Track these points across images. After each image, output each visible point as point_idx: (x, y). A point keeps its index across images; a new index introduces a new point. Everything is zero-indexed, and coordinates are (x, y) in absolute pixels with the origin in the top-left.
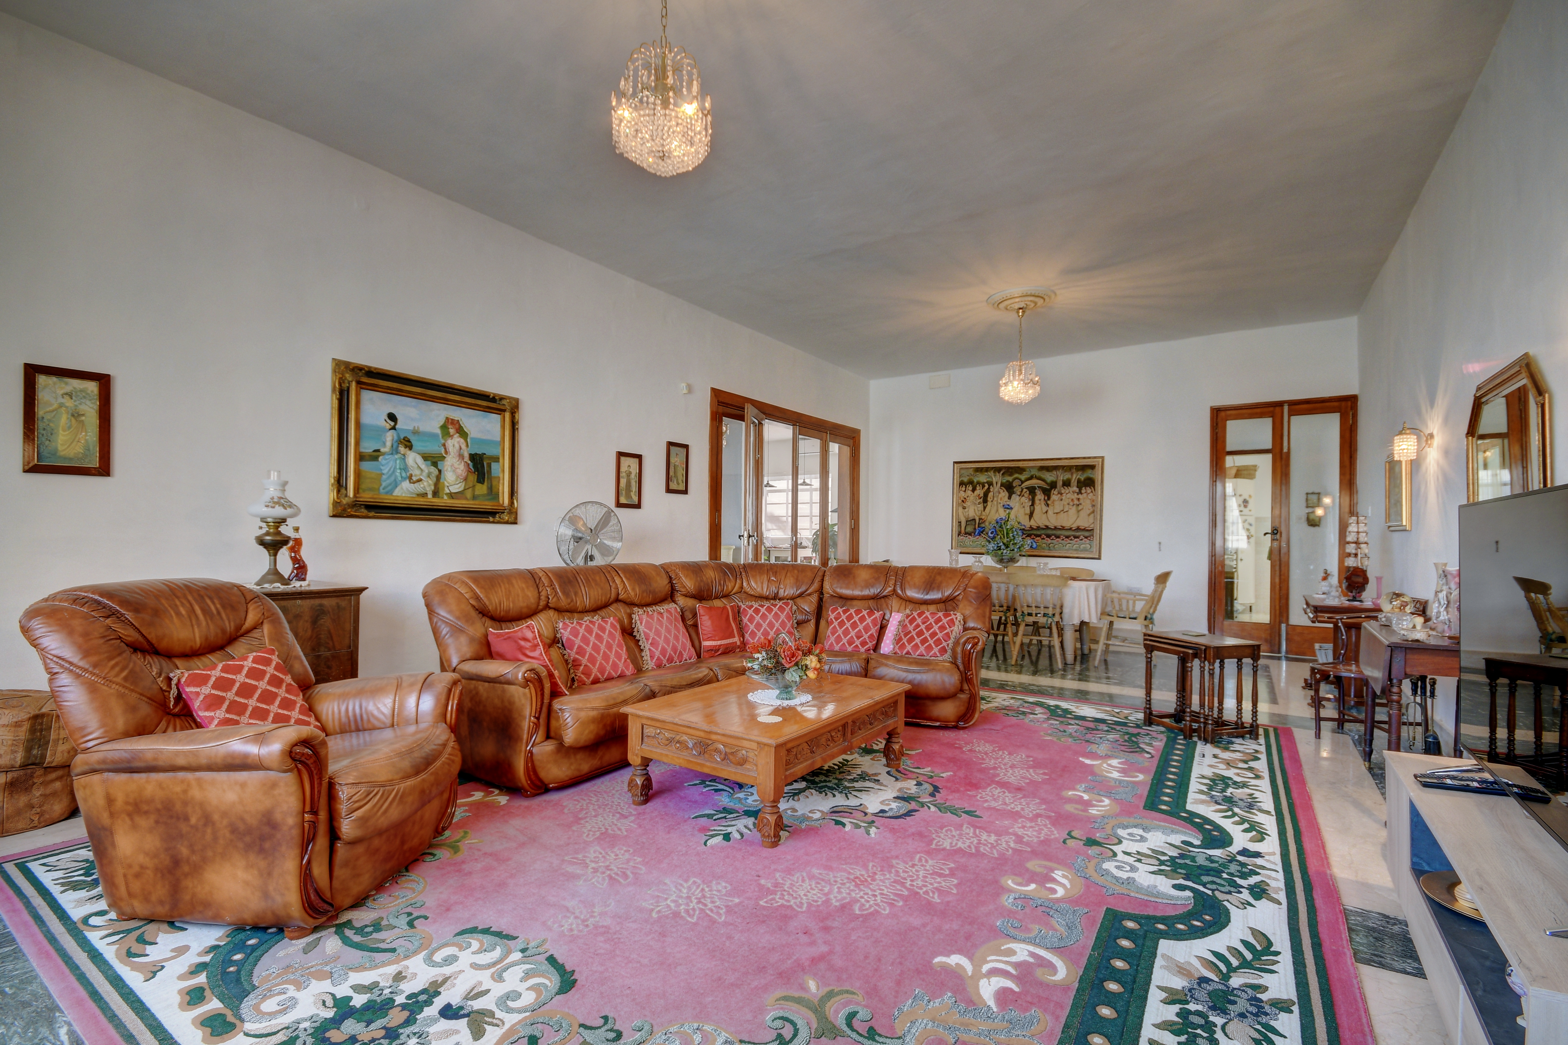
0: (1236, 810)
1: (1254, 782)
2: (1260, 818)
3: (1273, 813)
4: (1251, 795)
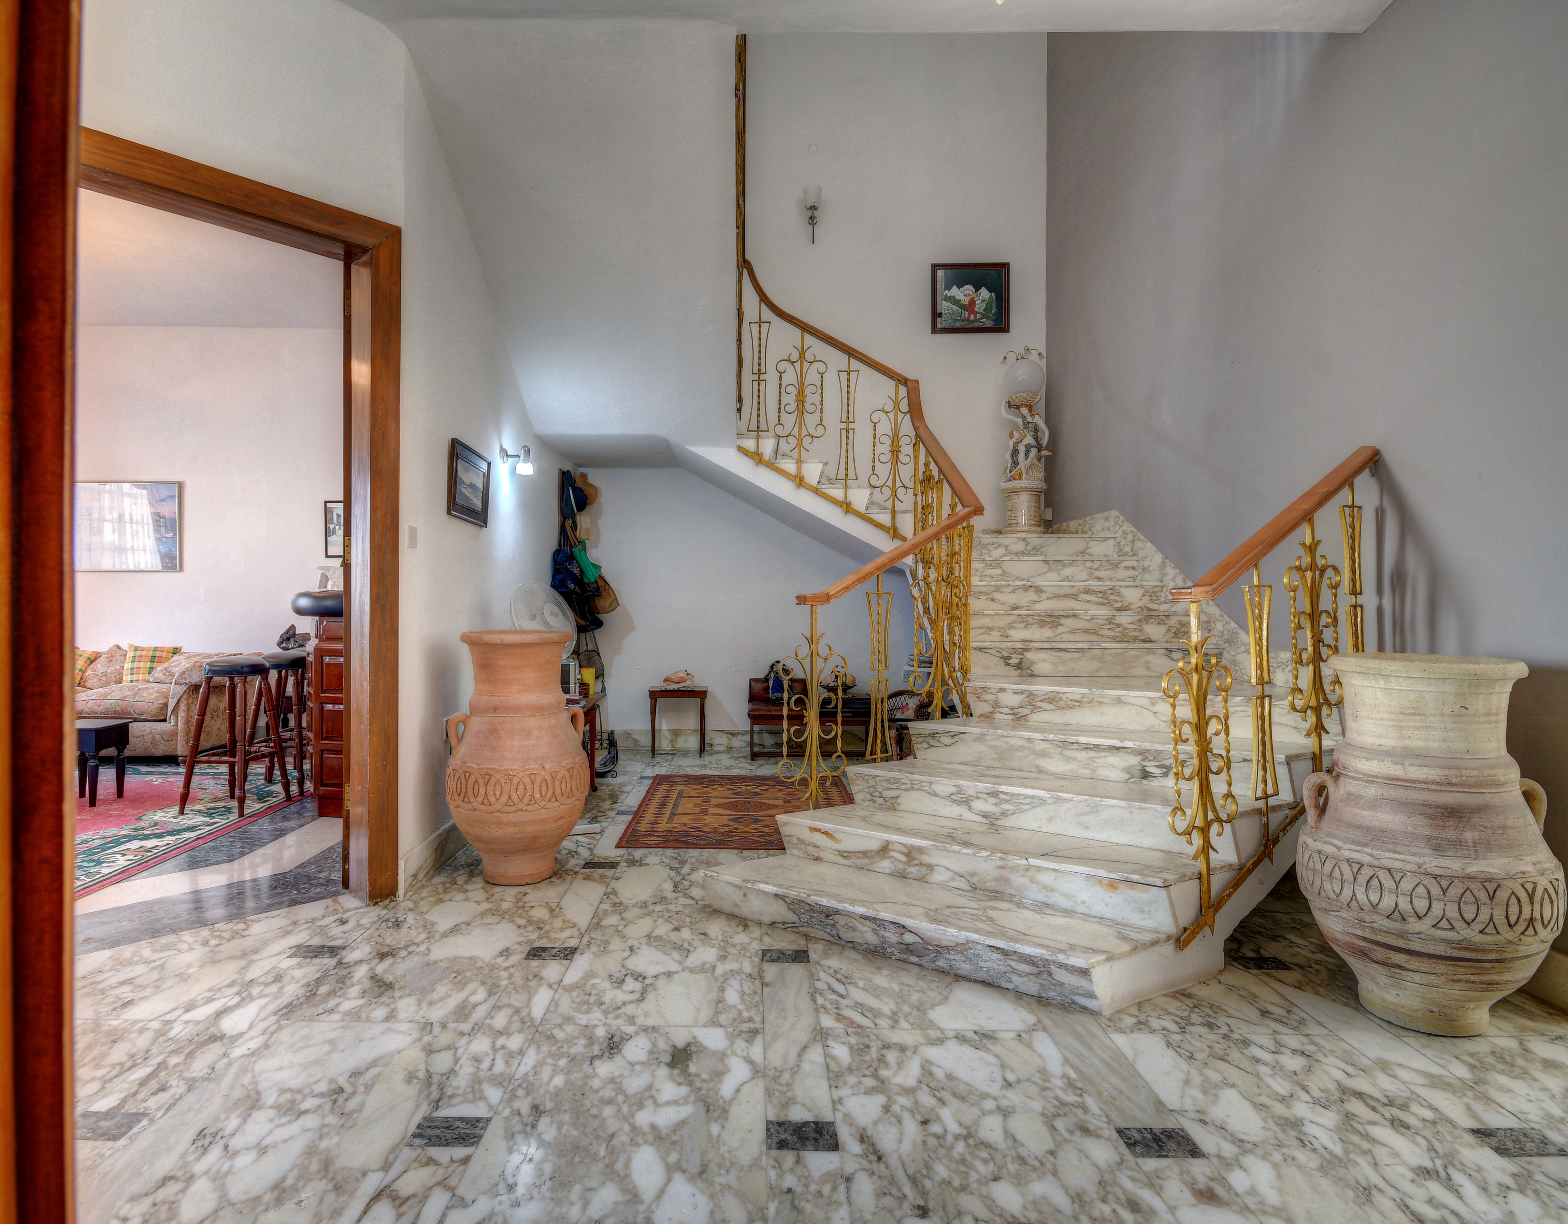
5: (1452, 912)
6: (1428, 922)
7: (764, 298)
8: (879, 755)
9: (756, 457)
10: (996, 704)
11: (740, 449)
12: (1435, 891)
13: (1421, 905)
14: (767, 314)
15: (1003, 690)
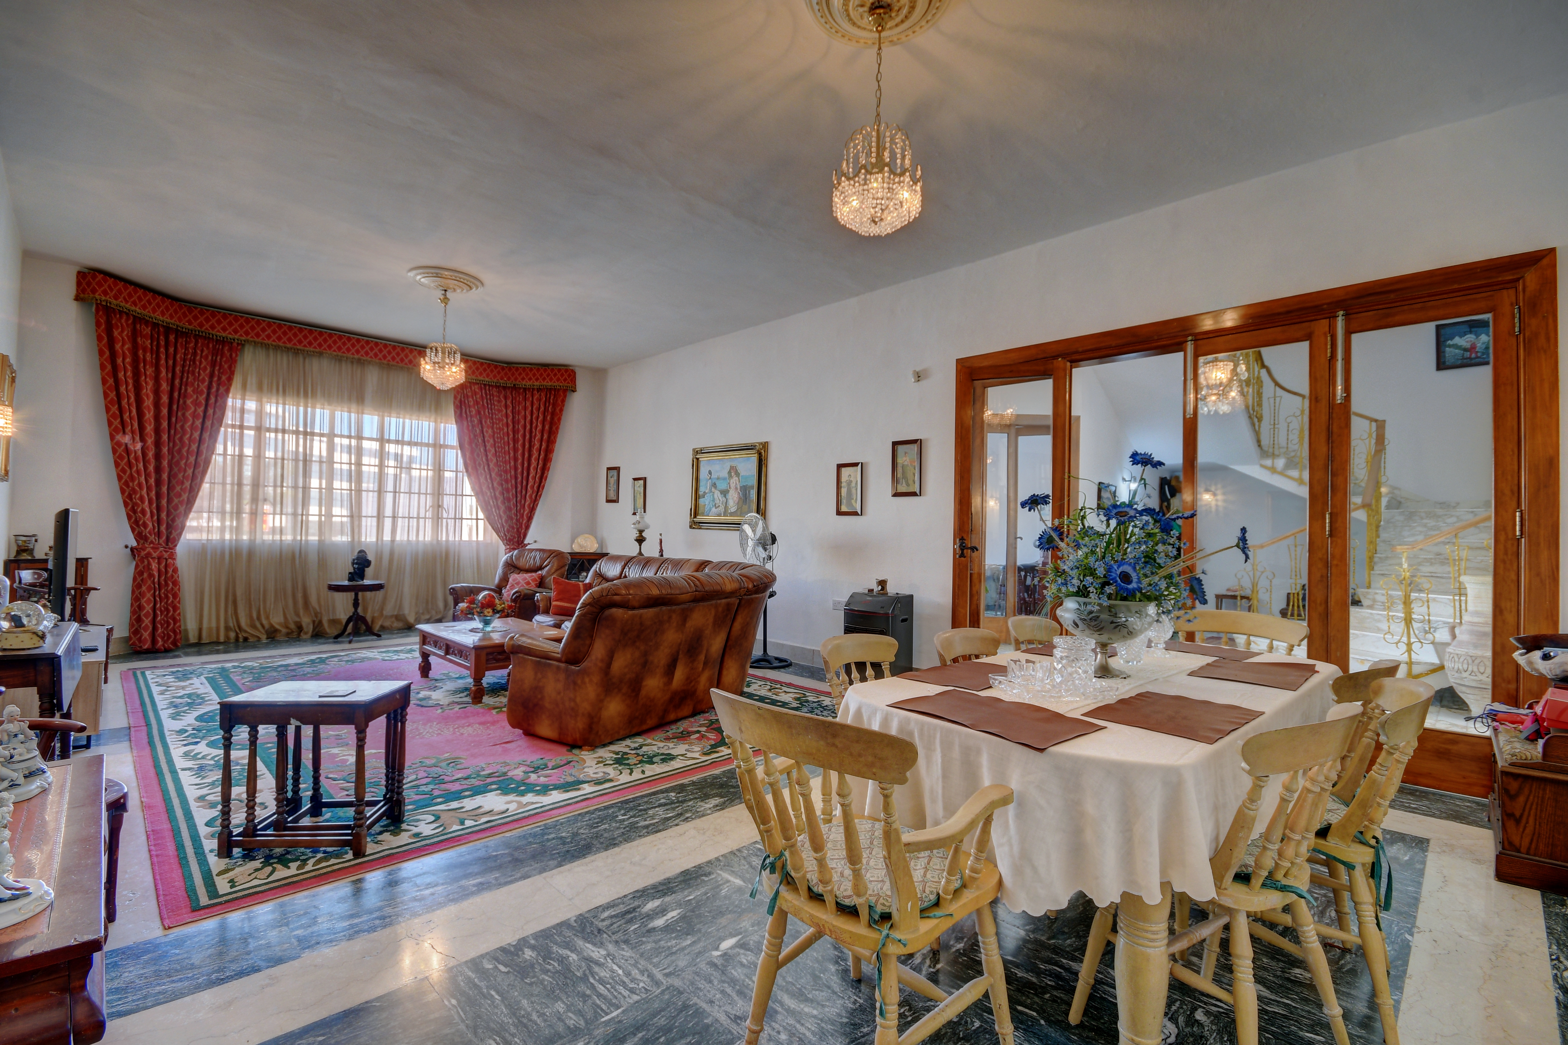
0: (212, 762)
1: (205, 791)
2: (190, 764)
3: (179, 771)
4: (204, 778)
5: (1475, 669)
6: (1468, 673)
7: (1277, 384)
8: (1296, 617)
9: (1273, 470)
10: (1374, 600)
11: (1262, 466)
12: (1470, 661)
13: (1465, 666)
14: (1280, 392)
15: (1376, 593)
